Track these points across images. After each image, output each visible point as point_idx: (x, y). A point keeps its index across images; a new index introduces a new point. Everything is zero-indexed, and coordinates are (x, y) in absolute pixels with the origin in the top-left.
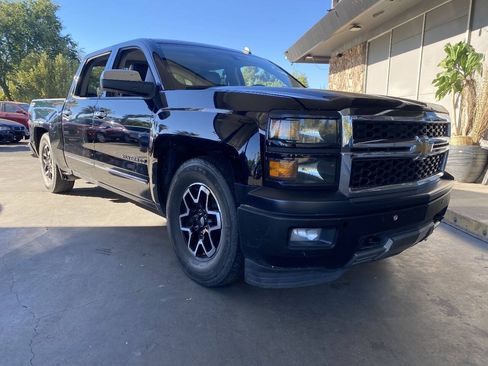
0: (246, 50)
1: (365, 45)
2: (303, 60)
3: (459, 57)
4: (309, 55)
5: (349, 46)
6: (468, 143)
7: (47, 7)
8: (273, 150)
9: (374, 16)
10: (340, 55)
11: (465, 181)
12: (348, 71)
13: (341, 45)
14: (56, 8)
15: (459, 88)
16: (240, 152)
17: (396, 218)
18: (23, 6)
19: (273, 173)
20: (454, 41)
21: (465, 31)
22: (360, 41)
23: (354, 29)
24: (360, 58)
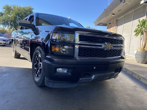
0: (69, 18)
1: (117, 21)
2: (99, 25)
3: (143, 24)
4: (101, 23)
5: (112, 21)
6: (143, 51)
7: (30, 8)
8: (53, 43)
9: (119, 11)
10: (110, 24)
11: (142, 63)
12: (112, 28)
13: (110, 21)
14: (32, 9)
15: (142, 33)
16: (46, 44)
17: (95, 68)
18: (24, 8)
19: (53, 50)
20: (141, 19)
21: (145, 16)
22: (115, 19)
23: (113, 15)
24: (115, 24)
